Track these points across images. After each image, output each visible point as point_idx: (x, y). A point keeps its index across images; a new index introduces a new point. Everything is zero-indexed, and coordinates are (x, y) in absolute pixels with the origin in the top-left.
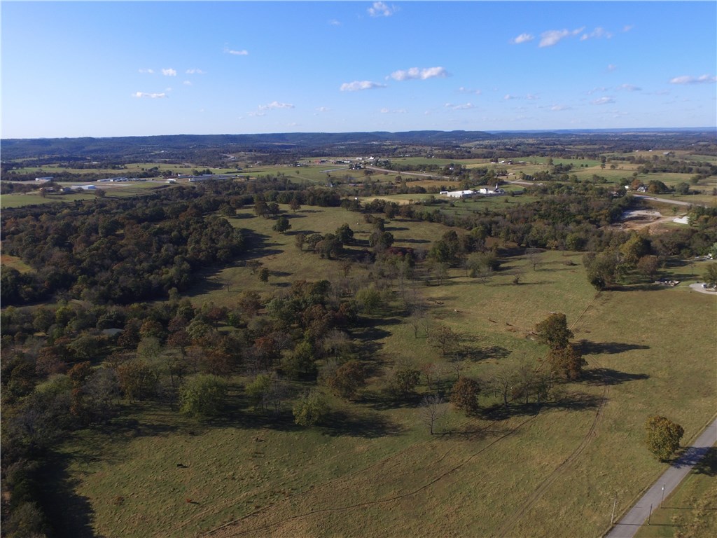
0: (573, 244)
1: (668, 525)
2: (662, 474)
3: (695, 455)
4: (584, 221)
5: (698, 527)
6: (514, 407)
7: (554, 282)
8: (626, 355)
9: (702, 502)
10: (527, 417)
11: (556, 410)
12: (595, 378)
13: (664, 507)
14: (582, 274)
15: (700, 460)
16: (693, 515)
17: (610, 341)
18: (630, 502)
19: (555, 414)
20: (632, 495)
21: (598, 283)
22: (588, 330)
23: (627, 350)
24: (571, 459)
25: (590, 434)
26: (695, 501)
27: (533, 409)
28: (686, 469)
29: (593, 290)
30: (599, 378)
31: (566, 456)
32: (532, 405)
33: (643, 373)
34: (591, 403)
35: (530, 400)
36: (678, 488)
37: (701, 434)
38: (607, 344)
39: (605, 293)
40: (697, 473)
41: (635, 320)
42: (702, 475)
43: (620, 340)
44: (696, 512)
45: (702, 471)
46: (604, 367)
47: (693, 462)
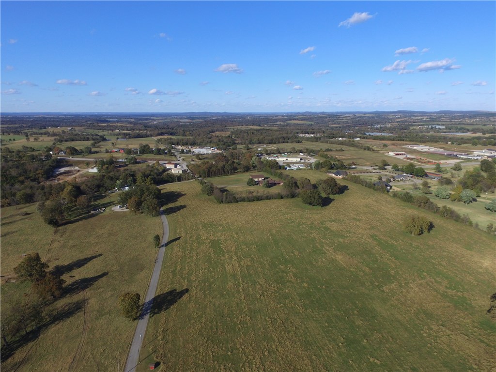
0: (22, 199)
1: (149, 355)
2: (136, 327)
3: (148, 307)
4: (26, 180)
6: (15, 342)
8: (89, 265)
9: (160, 331)
12: (74, 289)
13: (144, 346)
14: (39, 219)
15: (152, 307)
17: (75, 259)
18: (125, 356)
19: (53, 329)
20: (125, 351)
21: (54, 222)
22: (58, 258)
23: (89, 261)
24: (78, 354)
25: (84, 329)
26: (157, 332)
27: (34, 335)
28: (147, 317)
29: (50, 229)
30: (77, 288)
31: (73, 354)
32: (31, 332)
33: (104, 272)
34: (78, 307)
35: (29, 329)
36: (147, 330)
37: (147, 293)
38: (74, 262)
39: (60, 228)
40: (153, 316)
42: (155, 315)
43: (82, 256)
45: (155, 313)
46: (78, 279)
47: (149, 311)
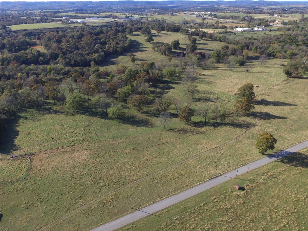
0: (289, 56)
1: (245, 180)
2: (260, 159)
3: (284, 154)
4: (302, 45)
5: (260, 183)
6: (209, 123)
7: (267, 72)
10: (212, 128)
11: (228, 126)
12: (257, 116)
13: (249, 173)
15: (285, 157)
16: (261, 178)
17: (277, 100)
18: (234, 168)
20: (237, 165)
21: (289, 74)
22: (269, 95)
24: (219, 147)
25: (236, 138)
26: (267, 173)
28: (274, 159)
30: (259, 116)
31: (218, 145)
32: (218, 123)
33: (284, 116)
34: (248, 126)
35: (217, 121)
36: (263, 166)
37: (294, 146)
38: (274, 102)
39: (291, 79)
40: (278, 162)
41: (298, 93)
44: (263, 177)
45: (282, 162)
46: (265, 111)
47: (280, 157)
